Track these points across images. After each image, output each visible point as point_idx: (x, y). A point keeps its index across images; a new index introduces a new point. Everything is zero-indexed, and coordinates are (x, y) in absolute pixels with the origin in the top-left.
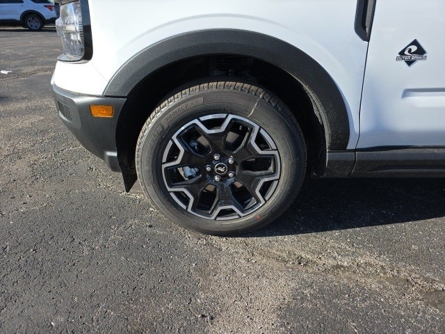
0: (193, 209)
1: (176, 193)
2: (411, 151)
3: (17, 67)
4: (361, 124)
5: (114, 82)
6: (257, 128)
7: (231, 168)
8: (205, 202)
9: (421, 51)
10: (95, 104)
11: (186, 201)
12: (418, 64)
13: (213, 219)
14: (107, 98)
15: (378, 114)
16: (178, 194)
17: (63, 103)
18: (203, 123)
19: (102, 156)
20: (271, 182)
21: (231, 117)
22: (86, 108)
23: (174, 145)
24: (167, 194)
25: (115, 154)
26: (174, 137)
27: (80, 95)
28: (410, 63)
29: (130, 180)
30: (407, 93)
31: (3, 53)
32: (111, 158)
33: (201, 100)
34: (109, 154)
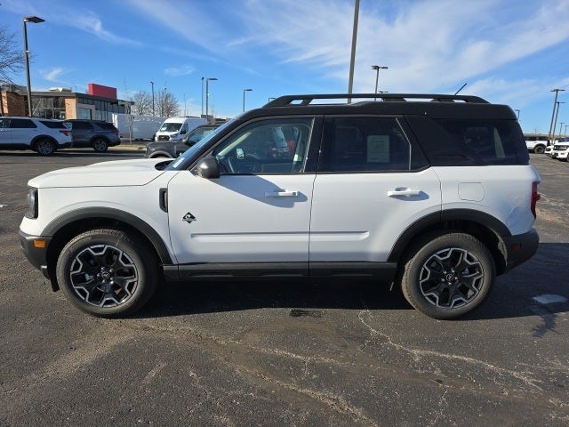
0: (89, 300)
1: (78, 290)
2: (209, 265)
3: (13, 200)
4: (173, 251)
5: (46, 230)
6: (121, 252)
7: (112, 275)
8: (96, 297)
9: (193, 217)
10: (37, 240)
11: (85, 295)
12: (193, 222)
13: (101, 307)
14: (42, 238)
15: (181, 245)
16: (80, 290)
17: (22, 240)
18: (92, 249)
19: (39, 269)
20: (133, 283)
21: (107, 246)
22: (32, 242)
23: (77, 261)
24: (73, 290)
25: (46, 267)
26: (77, 257)
27: (29, 235)
28: (189, 222)
29: (56, 288)
30: (193, 236)
31: (3, 183)
32: (44, 269)
33: (90, 238)
34: (43, 267)
